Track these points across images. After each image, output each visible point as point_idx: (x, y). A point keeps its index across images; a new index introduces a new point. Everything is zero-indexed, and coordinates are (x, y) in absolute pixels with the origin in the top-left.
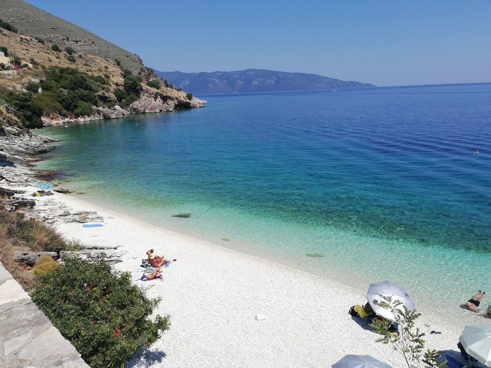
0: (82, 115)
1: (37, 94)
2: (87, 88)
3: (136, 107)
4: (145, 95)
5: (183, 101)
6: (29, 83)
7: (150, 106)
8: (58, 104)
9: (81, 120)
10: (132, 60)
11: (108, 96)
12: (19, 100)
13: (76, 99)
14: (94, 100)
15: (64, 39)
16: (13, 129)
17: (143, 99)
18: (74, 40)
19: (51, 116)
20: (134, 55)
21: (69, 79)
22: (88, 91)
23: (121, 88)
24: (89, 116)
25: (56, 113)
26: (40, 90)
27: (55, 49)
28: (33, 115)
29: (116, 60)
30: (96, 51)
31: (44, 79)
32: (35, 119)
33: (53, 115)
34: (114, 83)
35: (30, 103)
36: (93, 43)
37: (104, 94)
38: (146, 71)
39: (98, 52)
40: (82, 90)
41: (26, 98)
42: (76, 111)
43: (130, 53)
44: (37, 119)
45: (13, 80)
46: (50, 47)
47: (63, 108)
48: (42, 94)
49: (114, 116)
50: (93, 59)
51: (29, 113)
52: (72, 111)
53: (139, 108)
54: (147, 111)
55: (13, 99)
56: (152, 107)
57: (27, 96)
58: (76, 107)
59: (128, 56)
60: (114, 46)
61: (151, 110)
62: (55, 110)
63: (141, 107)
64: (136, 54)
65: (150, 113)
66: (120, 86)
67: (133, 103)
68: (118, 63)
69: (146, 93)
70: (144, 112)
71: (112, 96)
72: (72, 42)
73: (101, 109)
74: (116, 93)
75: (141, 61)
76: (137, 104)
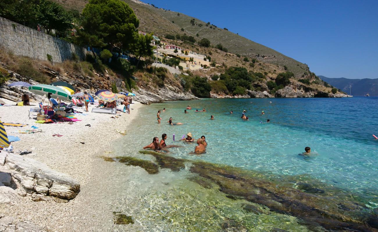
0: (238, 94)
1: (216, 81)
2: (246, 79)
3: (280, 93)
4: (291, 86)
5: (322, 92)
6: (214, 75)
7: (290, 93)
8: (225, 87)
9: (236, 97)
10: (301, 67)
11: (261, 85)
12: (199, 81)
13: (235, 84)
14: (248, 86)
15: (256, 56)
16: (172, 88)
17: (286, 88)
18: (262, 56)
19: (219, 93)
20: (304, 64)
21: (237, 74)
22: (246, 80)
23: (274, 81)
24: (242, 95)
25: (223, 92)
26: (219, 79)
27: (246, 60)
28: (205, 90)
29: (284, 67)
30: (275, 62)
31: (224, 73)
32: (206, 92)
33: (220, 93)
34: (269, 78)
35: (205, 83)
36: (275, 57)
37: (258, 83)
38: (309, 75)
39: (277, 62)
40: (242, 79)
41: (203, 80)
42: (235, 92)
43: (301, 63)
44: (207, 92)
45: (207, 73)
46: (243, 59)
47: (227, 89)
48: (219, 81)
49: (257, 96)
50: (268, 66)
51: (203, 89)
52: (232, 91)
53: (281, 94)
54: (287, 96)
55: (197, 81)
56: (291, 93)
57: (204, 80)
58: (235, 89)
59: (298, 65)
60: (289, 59)
61: (290, 95)
62: (222, 90)
63: (283, 93)
64: (305, 64)
65: (289, 97)
66: (273, 79)
67: (278, 90)
68: (286, 68)
69: (292, 85)
70: (285, 97)
71: (265, 85)
72: (261, 57)
73: (250, 91)
74: (268, 84)
75: (308, 68)
76: (281, 91)
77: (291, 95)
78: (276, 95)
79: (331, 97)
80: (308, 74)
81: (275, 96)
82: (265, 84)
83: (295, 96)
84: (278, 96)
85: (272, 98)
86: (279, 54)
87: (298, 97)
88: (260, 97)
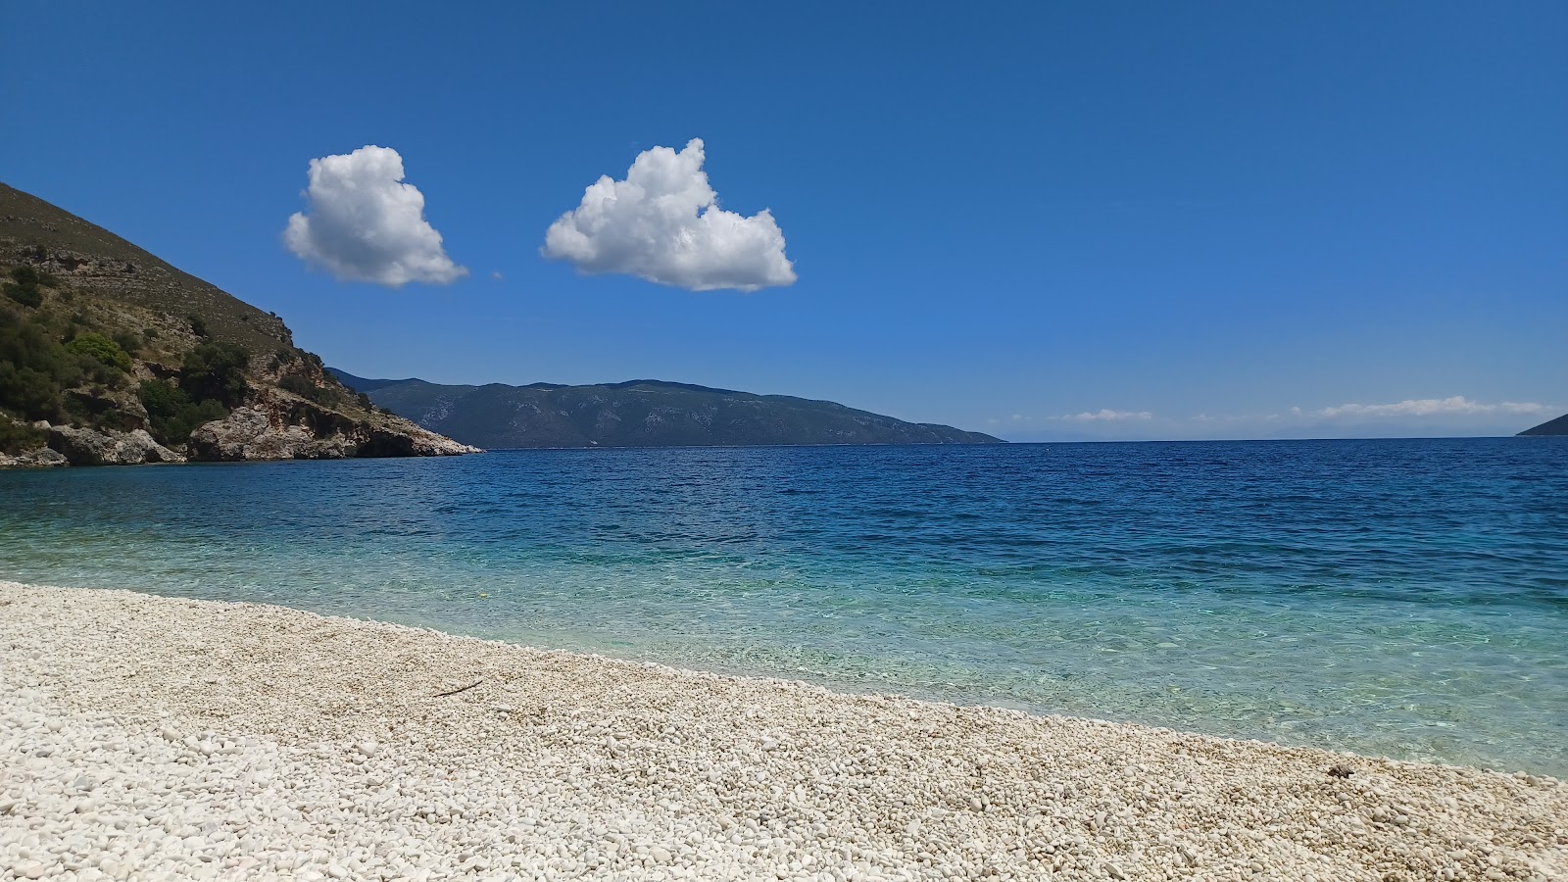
3: (212, 441)
4: (258, 407)
7: (261, 436)
10: (257, 328)
11: (111, 400)
14: (43, 405)
17: (238, 417)
18: (64, 257)
20: (264, 315)
23: (173, 383)
24: (17, 452)
29: (191, 319)
34: (146, 365)
36: (130, 269)
37: (96, 392)
38: (299, 361)
43: (254, 309)
49: (110, 456)
53: (220, 443)
54: (247, 454)
56: (267, 441)
59: (244, 317)
61: (262, 449)
63: (230, 438)
65: (259, 459)
66: (169, 373)
67: (205, 427)
68: (198, 329)
69: (260, 401)
70: (237, 457)
71: (130, 402)
72: (57, 264)
73: (66, 430)
74: (146, 394)
75: (286, 333)
76: (219, 430)
77: (267, 446)
78: (195, 451)
79: (423, 454)
80: (293, 359)
81: (189, 454)
82: (134, 398)
83: (286, 453)
84: (206, 454)
85: (173, 464)
86: (150, 260)
87: (298, 456)
88: (124, 463)
